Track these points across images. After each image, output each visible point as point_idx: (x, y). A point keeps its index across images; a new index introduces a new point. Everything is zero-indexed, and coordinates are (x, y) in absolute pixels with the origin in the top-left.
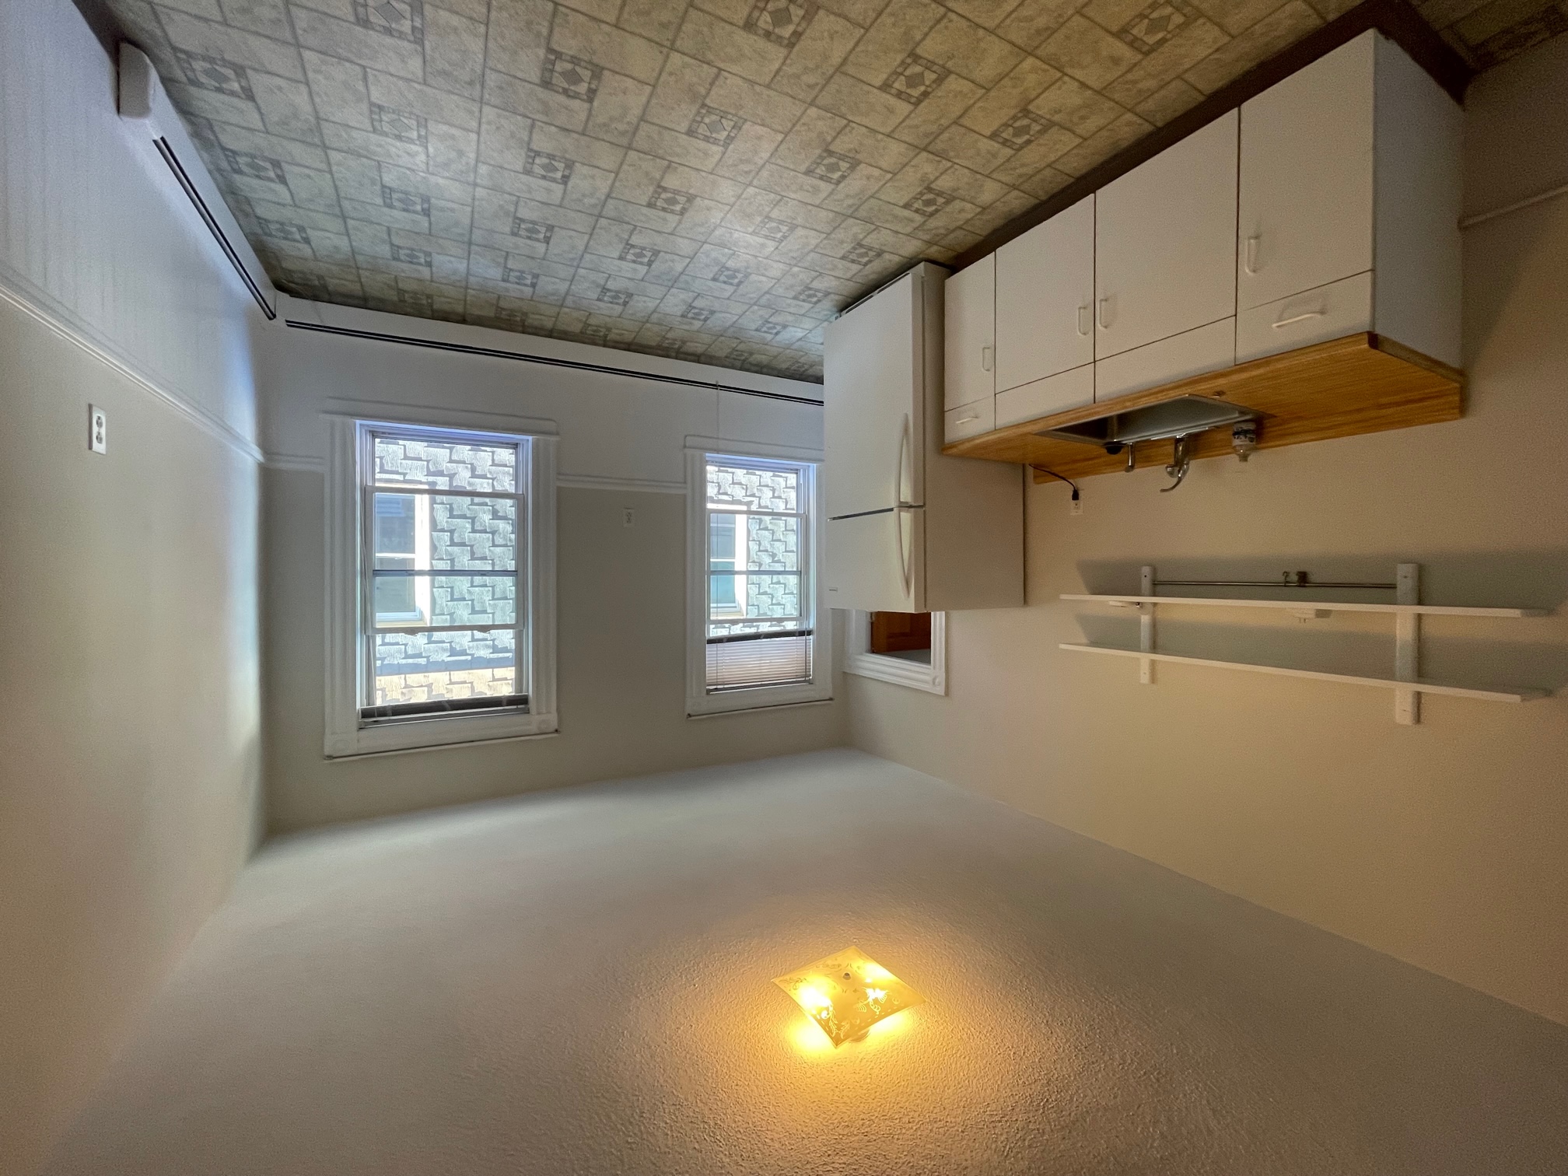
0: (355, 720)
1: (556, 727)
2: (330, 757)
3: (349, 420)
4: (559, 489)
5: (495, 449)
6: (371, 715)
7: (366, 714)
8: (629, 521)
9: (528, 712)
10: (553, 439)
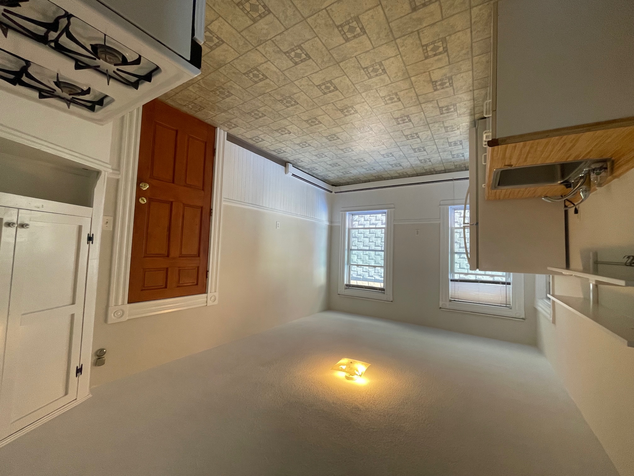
0: (344, 287)
1: (392, 300)
2: (339, 294)
3: (345, 212)
4: (394, 225)
5: (376, 215)
6: (349, 286)
7: (347, 285)
8: (417, 234)
9: (384, 293)
10: (393, 210)
